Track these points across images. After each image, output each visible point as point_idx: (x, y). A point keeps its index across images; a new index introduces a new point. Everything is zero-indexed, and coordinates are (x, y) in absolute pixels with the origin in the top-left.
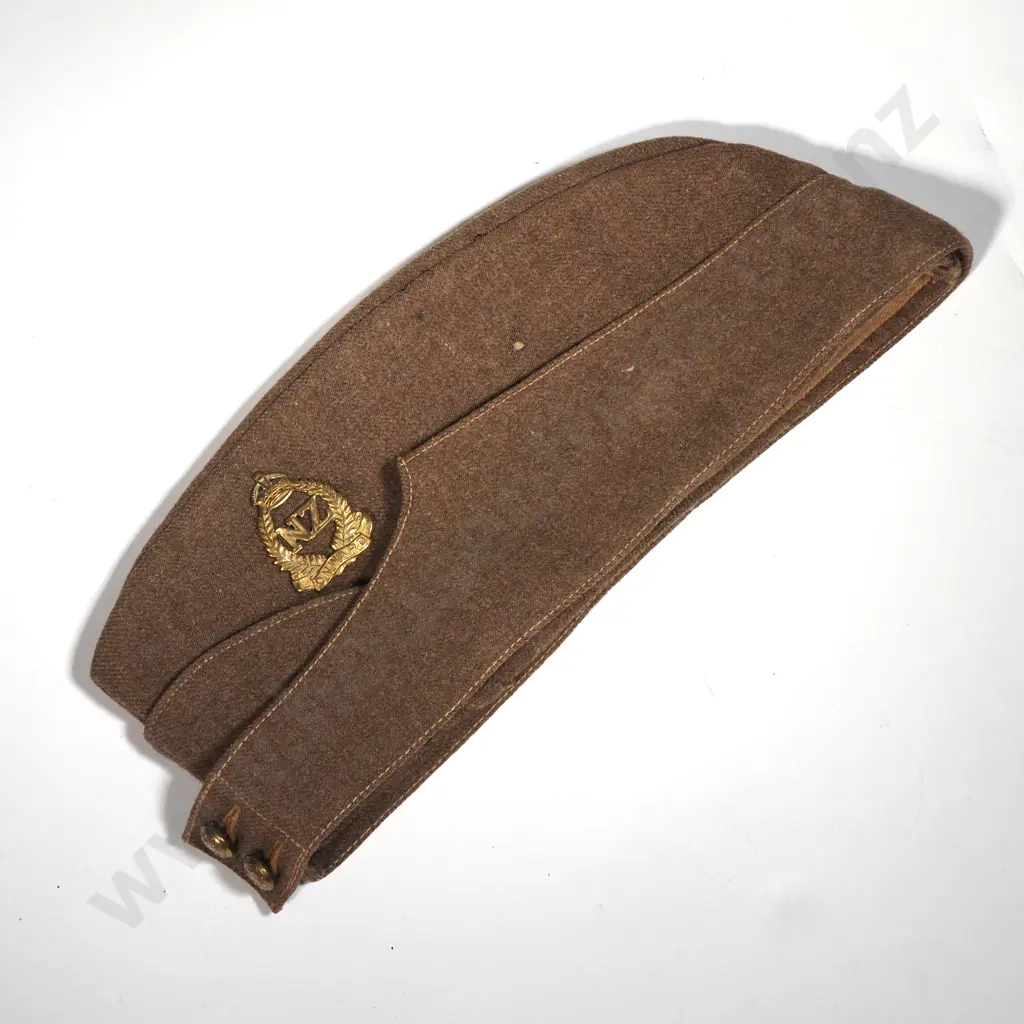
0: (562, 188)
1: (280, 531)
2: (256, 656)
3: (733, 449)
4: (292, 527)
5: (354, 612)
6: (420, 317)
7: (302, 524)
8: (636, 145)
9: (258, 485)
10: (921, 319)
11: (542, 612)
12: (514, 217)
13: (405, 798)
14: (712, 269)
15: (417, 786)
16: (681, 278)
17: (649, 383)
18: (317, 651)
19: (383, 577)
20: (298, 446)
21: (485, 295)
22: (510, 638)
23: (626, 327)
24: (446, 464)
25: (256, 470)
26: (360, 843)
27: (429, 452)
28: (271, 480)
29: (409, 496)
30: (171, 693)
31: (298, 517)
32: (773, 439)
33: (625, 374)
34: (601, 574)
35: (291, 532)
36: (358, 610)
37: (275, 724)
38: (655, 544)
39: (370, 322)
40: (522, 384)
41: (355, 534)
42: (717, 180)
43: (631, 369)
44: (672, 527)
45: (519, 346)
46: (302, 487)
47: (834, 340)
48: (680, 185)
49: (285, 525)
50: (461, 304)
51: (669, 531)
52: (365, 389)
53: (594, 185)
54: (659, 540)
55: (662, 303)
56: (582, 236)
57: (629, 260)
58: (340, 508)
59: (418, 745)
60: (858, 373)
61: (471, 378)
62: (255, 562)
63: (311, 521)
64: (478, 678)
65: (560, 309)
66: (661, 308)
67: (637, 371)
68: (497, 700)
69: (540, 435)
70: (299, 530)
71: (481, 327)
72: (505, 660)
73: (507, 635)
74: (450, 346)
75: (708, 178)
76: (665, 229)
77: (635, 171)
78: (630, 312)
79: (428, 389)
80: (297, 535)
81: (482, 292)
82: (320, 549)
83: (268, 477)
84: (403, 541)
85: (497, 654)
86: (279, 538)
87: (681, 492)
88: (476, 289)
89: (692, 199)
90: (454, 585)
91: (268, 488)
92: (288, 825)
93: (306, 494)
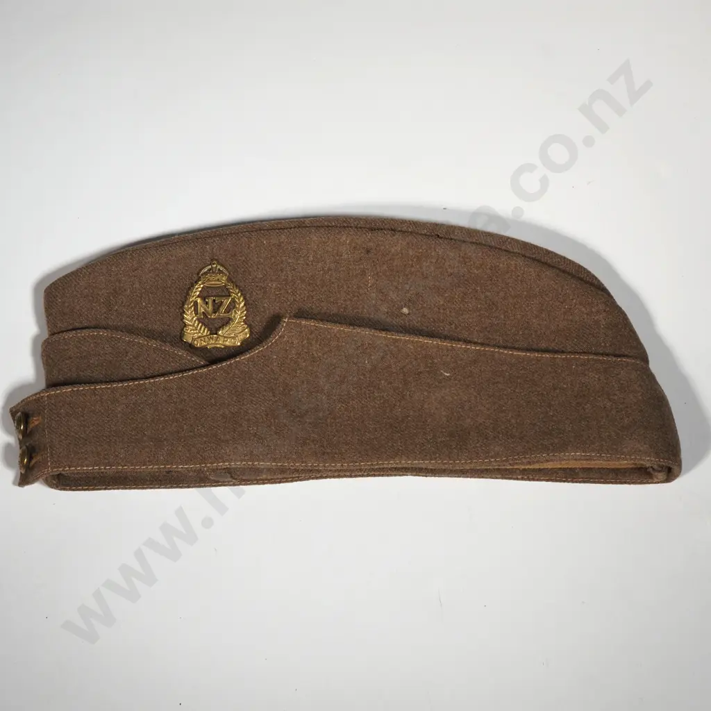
0: (504, 248)
1: (199, 300)
2: (127, 353)
3: (451, 464)
4: (207, 303)
5: (190, 373)
6: (368, 251)
7: (213, 306)
8: (565, 258)
9: (210, 267)
10: (625, 483)
11: (274, 460)
12: (464, 242)
13: (134, 488)
14: (538, 360)
15: (146, 488)
16: (518, 349)
17: (448, 390)
18: (153, 377)
19: (222, 368)
20: (248, 264)
21: (413, 269)
22: (246, 458)
23: (466, 350)
24: (308, 339)
25: (216, 258)
26: (93, 489)
27: (305, 326)
28: (219, 270)
29: (273, 339)
30: (71, 334)
31: (214, 301)
32: (486, 476)
33: (442, 374)
34: (324, 466)
35: (204, 305)
36: (193, 374)
37: (95, 395)
38: (375, 475)
39: (340, 232)
40: (384, 333)
41: (235, 334)
42: (587, 314)
43: (448, 375)
44: (391, 475)
45: (405, 310)
46: (230, 286)
47: (553, 455)
48: (564, 301)
49: (204, 299)
50: (395, 263)
51: (388, 476)
52: (308, 264)
53: (520, 261)
54: (379, 475)
55: (497, 355)
56: (489, 282)
57: (502, 317)
58: (239, 315)
59: (152, 468)
60: (564, 481)
61: (366, 307)
62: (173, 304)
63: (218, 308)
64: (212, 463)
65: (444, 309)
66: (493, 356)
67: (449, 378)
68: (224, 482)
69: (369, 366)
70: (208, 308)
71: (395, 284)
72: (233, 466)
73: (246, 455)
74: (371, 281)
75: (583, 309)
76: (537, 317)
77: (549, 273)
78: (475, 343)
79: (339, 292)
80: (205, 310)
81: (412, 266)
82: (211, 327)
83: (219, 267)
84: (248, 360)
85: (232, 460)
86: (196, 304)
87: (404, 463)
88: (410, 262)
89: (565, 313)
90: (248, 405)
91: (213, 273)
92: (53, 450)
93: (229, 292)
